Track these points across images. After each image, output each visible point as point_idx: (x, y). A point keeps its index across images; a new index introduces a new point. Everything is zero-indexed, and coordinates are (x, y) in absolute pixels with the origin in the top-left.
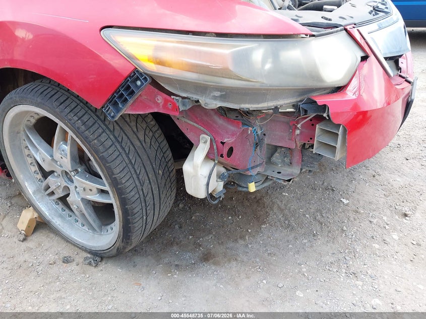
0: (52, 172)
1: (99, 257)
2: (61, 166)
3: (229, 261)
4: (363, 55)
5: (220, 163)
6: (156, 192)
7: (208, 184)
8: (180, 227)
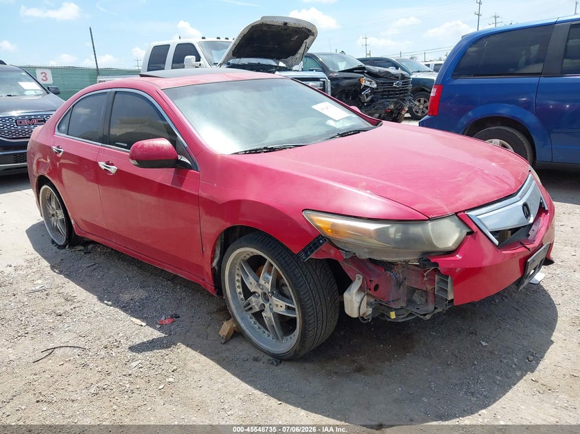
0: (255, 293)
1: (279, 359)
2: (262, 289)
3: (376, 374)
4: (469, 231)
5: (368, 294)
6: (325, 312)
7: (360, 307)
8: (341, 348)
